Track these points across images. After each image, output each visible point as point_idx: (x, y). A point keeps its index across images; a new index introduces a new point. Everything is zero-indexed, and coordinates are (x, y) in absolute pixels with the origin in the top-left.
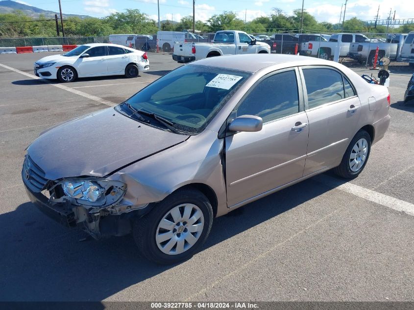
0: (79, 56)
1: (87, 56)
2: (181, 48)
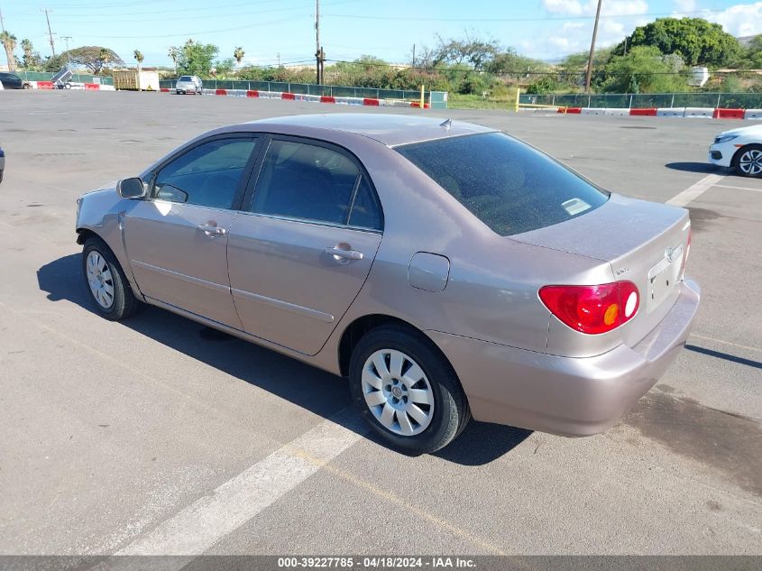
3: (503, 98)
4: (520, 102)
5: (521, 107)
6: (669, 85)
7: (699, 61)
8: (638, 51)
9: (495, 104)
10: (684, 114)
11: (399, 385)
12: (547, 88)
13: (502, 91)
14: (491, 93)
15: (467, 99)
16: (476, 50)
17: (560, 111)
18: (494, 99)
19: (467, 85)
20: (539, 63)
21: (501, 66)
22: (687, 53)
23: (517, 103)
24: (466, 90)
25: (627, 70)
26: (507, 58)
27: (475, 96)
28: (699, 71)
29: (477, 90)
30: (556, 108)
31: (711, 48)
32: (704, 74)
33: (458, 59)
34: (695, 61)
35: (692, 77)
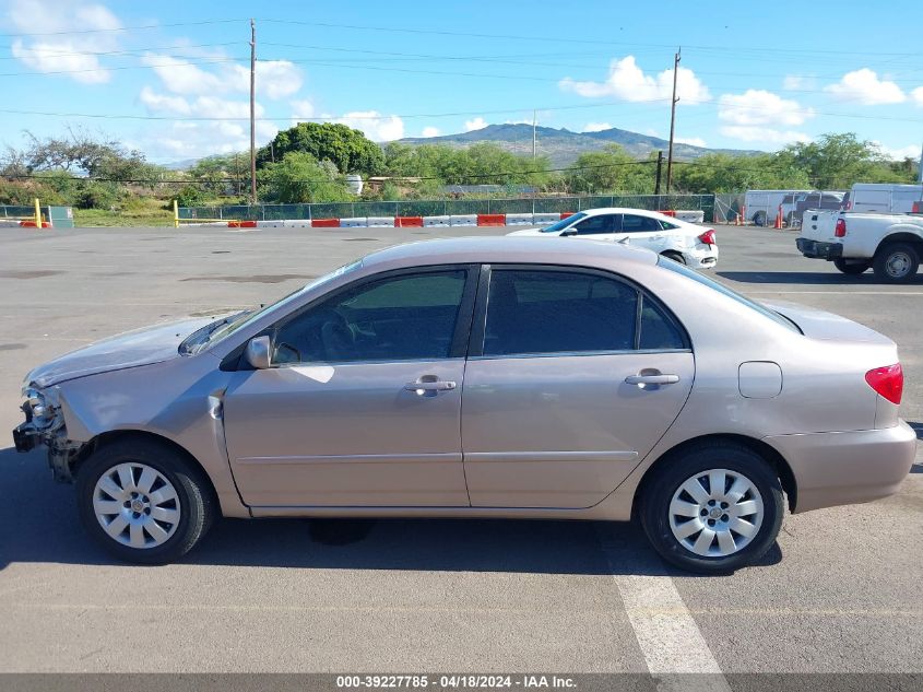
0: (561, 232)
1: (574, 234)
2: (814, 223)
3: (142, 213)
4: (180, 216)
5: (183, 222)
6: (334, 195)
7: (349, 168)
8: (292, 156)
9: (131, 219)
10: (367, 223)
11: (709, 508)
12: (195, 198)
13: (136, 204)
14: (122, 206)
15: (92, 215)
16: (86, 153)
17: (231, 226)
18: (129, 213)
19: (88, 197)
20: (163, 169)
21: (125, 173)
22: (336, 160)
23: (177, 218)
24: (86, 203)
25: (284, 177)
26: (134, 164)
27: (101, 211)
28: (353, 179)
29: (103, 203)
30: (225, 222)
31: (358, 155)
32: (358, 182)
33: (65, 164)
34: (346, 168)
35: (349, 185)
